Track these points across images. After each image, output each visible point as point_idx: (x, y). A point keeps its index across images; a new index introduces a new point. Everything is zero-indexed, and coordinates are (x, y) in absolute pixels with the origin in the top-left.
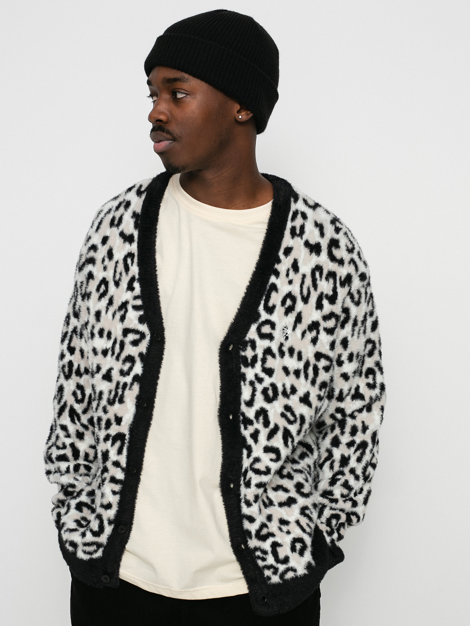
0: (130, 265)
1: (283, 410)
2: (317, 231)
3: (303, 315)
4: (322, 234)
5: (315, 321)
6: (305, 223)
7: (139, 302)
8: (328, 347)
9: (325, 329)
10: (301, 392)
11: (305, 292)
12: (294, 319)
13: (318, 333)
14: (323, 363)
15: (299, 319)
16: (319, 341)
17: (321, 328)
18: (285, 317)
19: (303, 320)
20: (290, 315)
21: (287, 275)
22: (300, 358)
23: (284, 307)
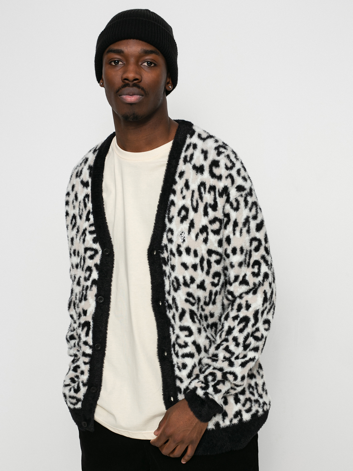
0: (87, 203)
1: (186, 297)
2: (202, 156)
3: (195, 221)
4: (206, 158)
5: (204, 225)
6: (194, 152)
7: (93, 228)
8: (216, 245)
9: (212, 231)
10: (198, 281)
11: (195, 204)
12: (188, 225)
13: (207, 234)
14: (214, 258)
15: (192, 225)
16: (209, 241)
17: (209, 230)
18: (181, 224)
19: (195, 226)
20: (185, 222)
21: (182, 192)
22: (196, 254)
23: (179, 217)
